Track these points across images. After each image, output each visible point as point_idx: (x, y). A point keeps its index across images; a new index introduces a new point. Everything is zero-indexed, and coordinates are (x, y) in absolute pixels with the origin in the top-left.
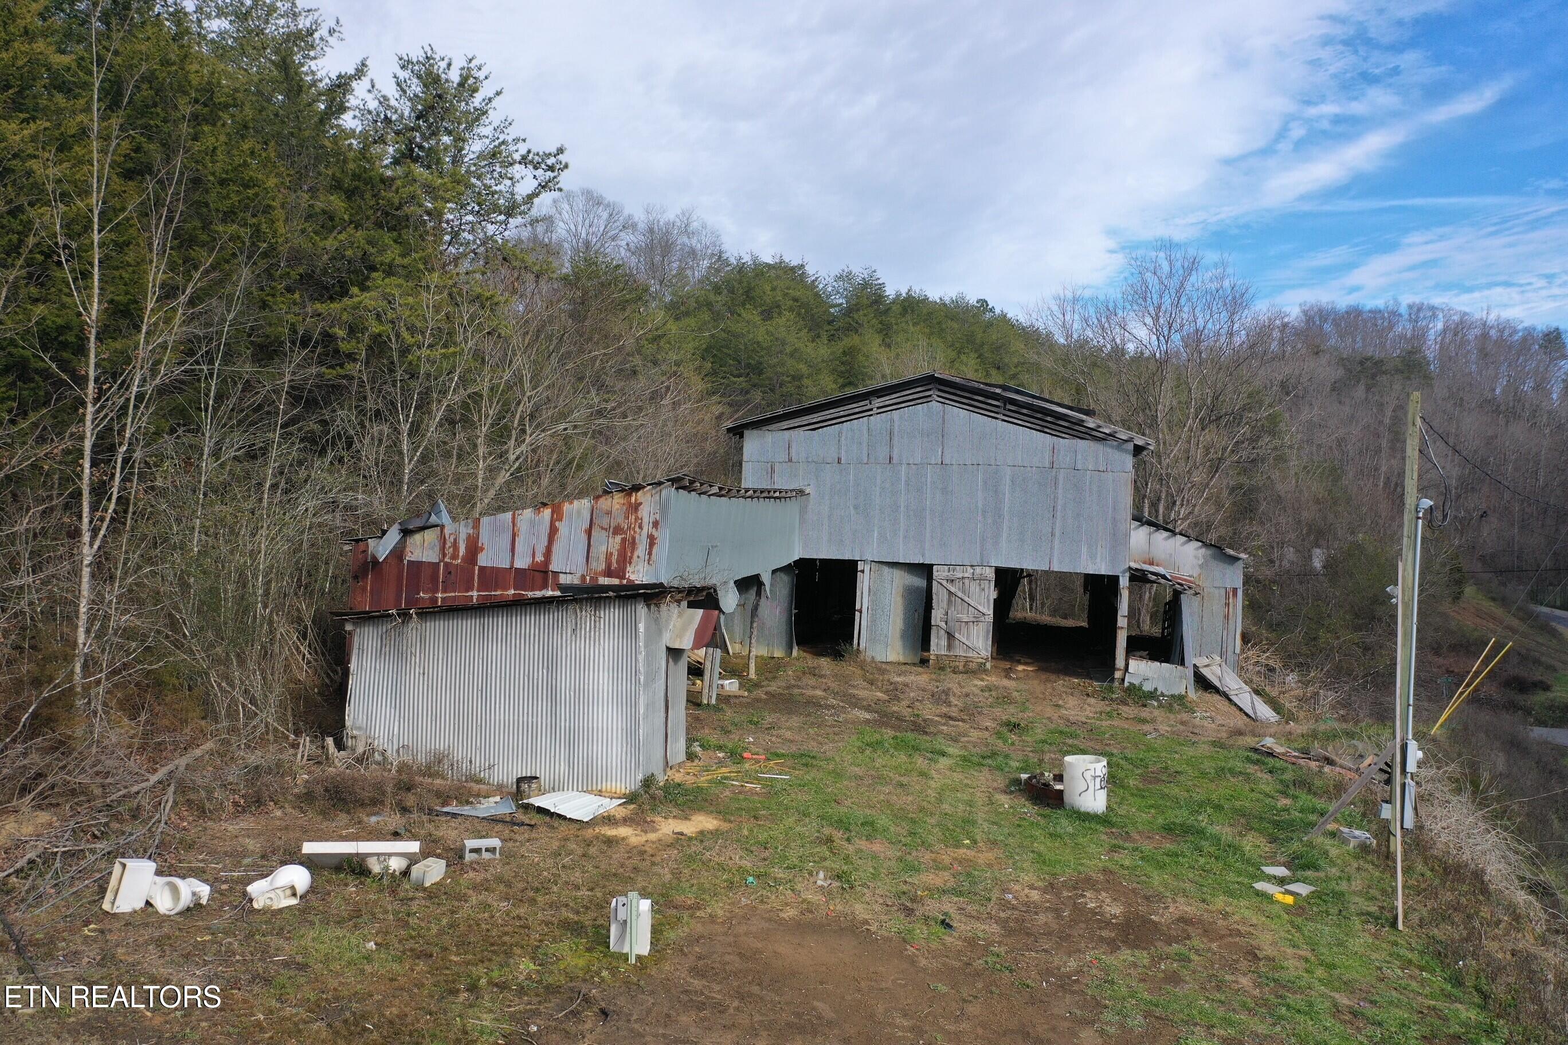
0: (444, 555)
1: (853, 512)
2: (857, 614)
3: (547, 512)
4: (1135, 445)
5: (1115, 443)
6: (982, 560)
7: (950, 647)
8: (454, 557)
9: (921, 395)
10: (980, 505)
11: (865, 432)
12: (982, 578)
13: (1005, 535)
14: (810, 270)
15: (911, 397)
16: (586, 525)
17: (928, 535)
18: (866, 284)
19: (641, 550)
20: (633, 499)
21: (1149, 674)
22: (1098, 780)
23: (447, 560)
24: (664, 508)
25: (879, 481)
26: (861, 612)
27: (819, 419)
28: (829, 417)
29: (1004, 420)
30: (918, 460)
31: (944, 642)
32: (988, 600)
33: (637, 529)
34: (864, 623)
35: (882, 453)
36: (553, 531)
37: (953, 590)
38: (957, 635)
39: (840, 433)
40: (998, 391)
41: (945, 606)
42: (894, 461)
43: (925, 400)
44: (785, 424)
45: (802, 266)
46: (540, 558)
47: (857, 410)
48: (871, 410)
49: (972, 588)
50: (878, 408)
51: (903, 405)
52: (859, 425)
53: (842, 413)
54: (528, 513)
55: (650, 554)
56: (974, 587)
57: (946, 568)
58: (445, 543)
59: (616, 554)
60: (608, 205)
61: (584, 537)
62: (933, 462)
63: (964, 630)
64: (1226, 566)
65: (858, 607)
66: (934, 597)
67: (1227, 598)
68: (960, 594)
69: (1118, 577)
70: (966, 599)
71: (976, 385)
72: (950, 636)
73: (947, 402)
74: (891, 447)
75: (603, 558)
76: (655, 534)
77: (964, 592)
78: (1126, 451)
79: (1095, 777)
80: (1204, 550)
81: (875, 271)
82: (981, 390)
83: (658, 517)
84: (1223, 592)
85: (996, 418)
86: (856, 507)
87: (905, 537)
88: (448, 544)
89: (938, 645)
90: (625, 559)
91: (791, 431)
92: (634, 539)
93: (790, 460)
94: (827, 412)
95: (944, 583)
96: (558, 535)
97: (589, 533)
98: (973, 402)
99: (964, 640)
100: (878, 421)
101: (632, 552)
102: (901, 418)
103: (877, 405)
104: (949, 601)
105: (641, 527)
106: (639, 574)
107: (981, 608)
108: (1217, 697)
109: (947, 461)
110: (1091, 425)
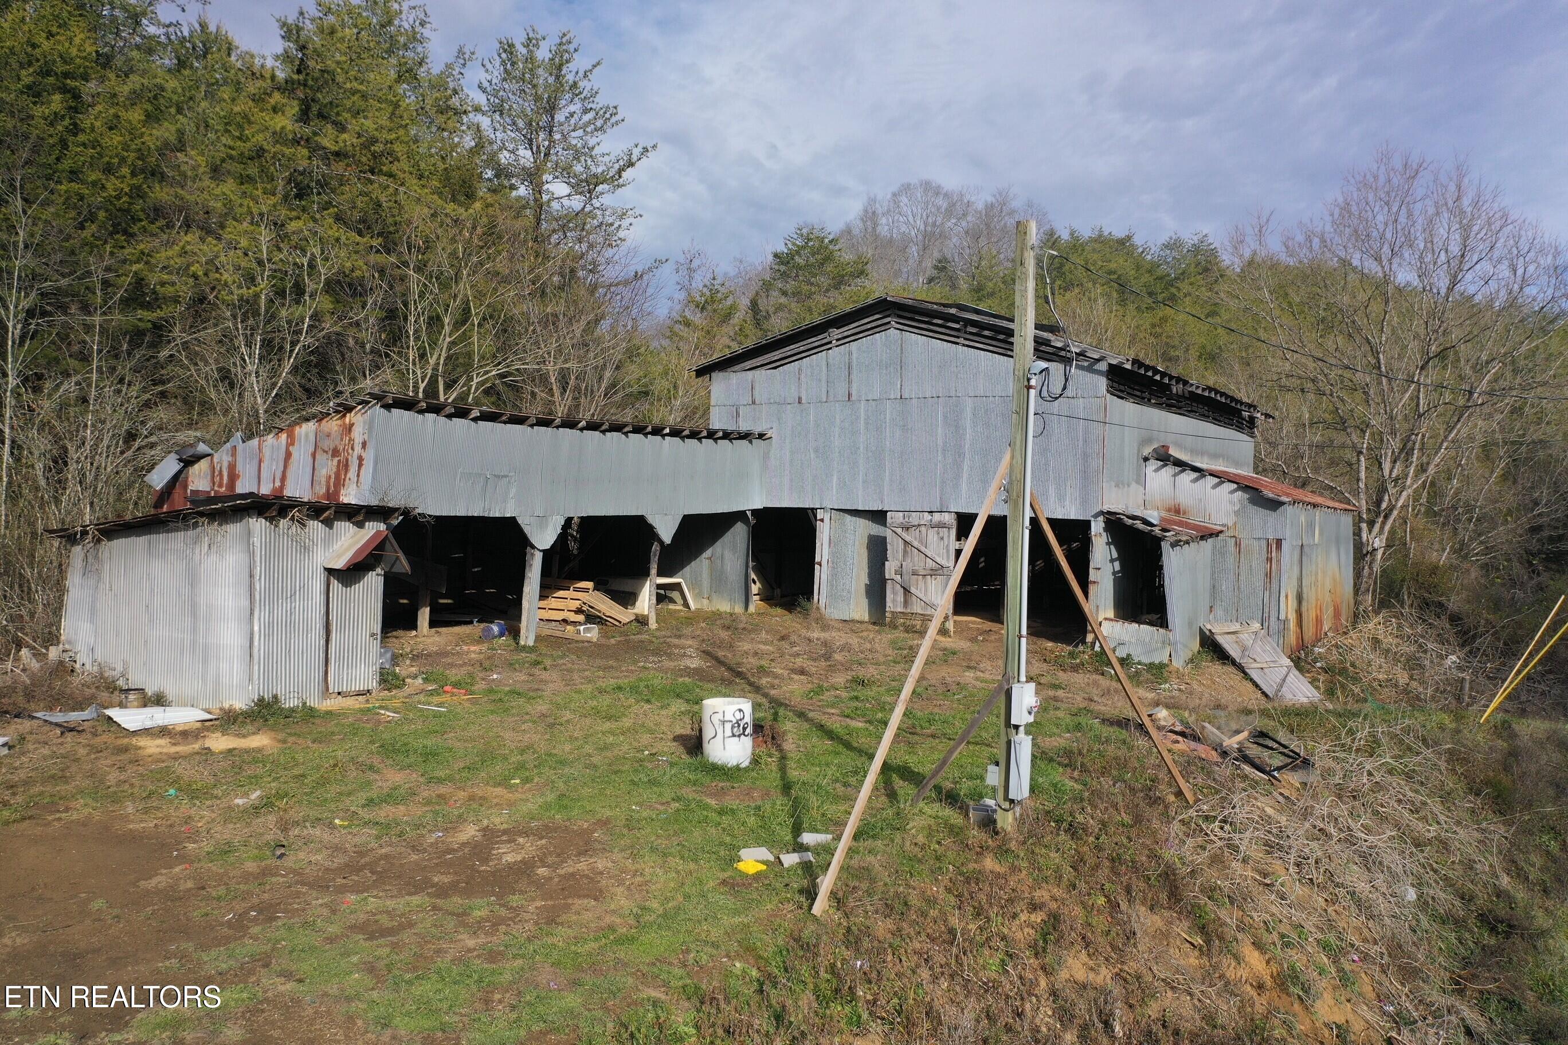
0: (214, 484)
1: (813, 455)
2: (817, 567)
3: (284, 436)
4: (1110, 365)
5: (1086, 364)
6: (941, 504)
7: (906, 603)
8: (220, 486)
9: (879, 322)
10: (940, 442)
11: (824, 368)
12: (941, 525)
13: (965, 476)
14: (1138, 240)
15: (869, 326)
16: (311, 449)
17: (887, 479)
18: (1196, 250)
19: (352, 473)
20: (347, 420)
21: (1126, 638)
22: (728, 726)
23: (216, 488)
24: (370, 426)
25: (838, 421)
26: (820, 564)
27: (780, 356)
28: (789, 353)
29: (964, 345)
30: (877, 396)
31: (900, 598)
32: (948, 551)
33: (350, 451)
34: (824, 577)
35: (841, 390)
36: (288, 455)
37: (908, 538)
38: (913, 590)
39: (800, 370)
40: (953, 311)
41: (900, 557)
42: (854, 398)
43: (883, 328)
44: (748, 364)
45: (1129, 238)
46: (278, 484)
47: (816, 344)
48: (830, 342)
49: (930, 537)
50: (838, 340)
51: (861, 335)
52: (818, 360)
53: (802, 349)
54: (270, 438)
55: (358, 476)
56: (932, 535)
57: (901, 514)
58: (214, 472)
59: (333, 477)
60: (946, 195)
61: (310, 460)
62: (892, 397)
63: (921, 584)
64: (1268, 512)
65: (817, 559)
66: (889, 547)
67: (1269, 551)
68: (916, 544)
69: (1089, 522)
70: (923, 549)
71: (930, 306)
72: (906, 591)
73: (906, 328)
74: (850, 382)
75: (323, 480)
76: (364, 455)
77: (920, 541)
78: (1099, 372)
79: (724, 722)
80: (1240, 493)
81: (1206, 236)
82: (936, 311)
83: (366, 437)
84: (1264, 543)
85: (957, 343)
86: (816, 451)
87: (864, 482)
88: (217, 473)
89: (894, 601)
90: (339, 481)
91: (753, 372)
92: (347, 460)
93: (754, 402)
94: (788, 348)
95: (899, 531)
96: (291, 460)
97: (314, 455)
98: (932, 327)
99: (921, 596)
100: (836, 354)
101: (345, 475)
102: (859, 349)
103: (836, 337)
104: (905, 552)
105: (353, 449)
106: (350, 496)
107: (938, 560)
108: (1231, 669)
109: (906, 395)
110: (1059, 345)
